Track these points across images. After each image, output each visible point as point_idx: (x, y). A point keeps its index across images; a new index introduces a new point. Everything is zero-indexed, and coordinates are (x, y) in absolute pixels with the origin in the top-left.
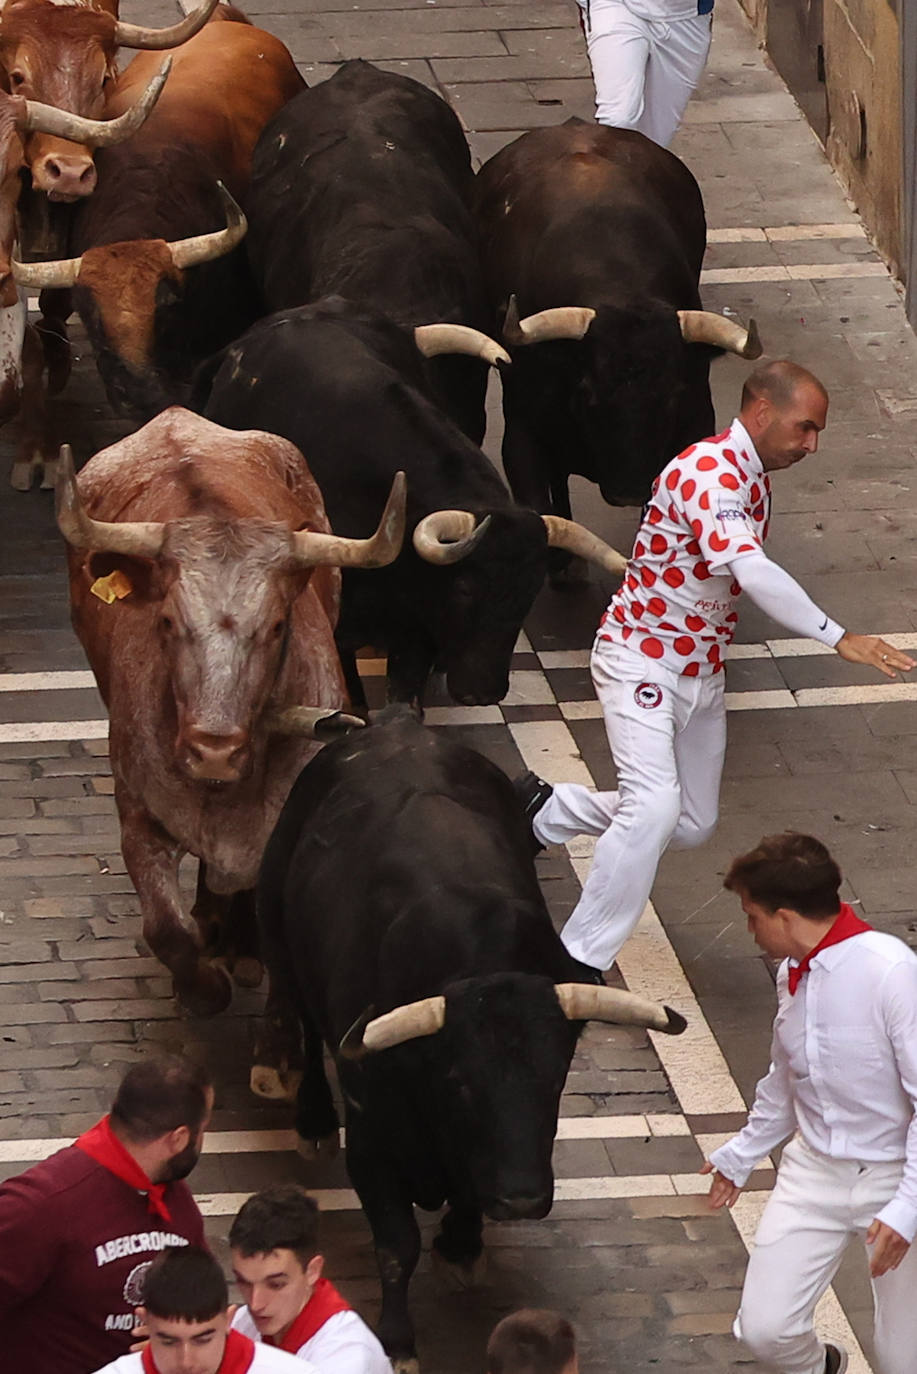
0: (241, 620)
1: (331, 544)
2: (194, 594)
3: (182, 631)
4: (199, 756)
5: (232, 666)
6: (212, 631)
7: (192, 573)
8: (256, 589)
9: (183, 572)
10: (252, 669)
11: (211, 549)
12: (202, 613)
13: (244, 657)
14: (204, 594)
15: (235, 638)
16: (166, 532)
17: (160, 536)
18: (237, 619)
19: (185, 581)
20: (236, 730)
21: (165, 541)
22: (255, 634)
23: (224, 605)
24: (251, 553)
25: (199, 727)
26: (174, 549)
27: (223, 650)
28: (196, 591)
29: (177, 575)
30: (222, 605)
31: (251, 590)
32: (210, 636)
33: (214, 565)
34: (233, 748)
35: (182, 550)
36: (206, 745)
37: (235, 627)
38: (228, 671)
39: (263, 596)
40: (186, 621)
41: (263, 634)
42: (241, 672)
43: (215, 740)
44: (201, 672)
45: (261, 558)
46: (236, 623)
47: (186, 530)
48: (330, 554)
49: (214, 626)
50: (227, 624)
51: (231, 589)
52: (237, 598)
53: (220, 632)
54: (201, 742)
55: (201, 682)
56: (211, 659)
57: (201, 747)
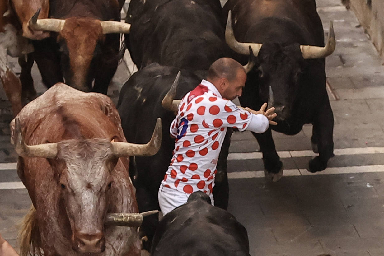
0: (94, 184)
1: (128, 147)
2: (74, 175)
3: (70, 190)
4: (83, 244)
5: (93, 204)
6: (83, 190)
7: (72, 165)
8: (100, 170)
9: (68, 164)
10: (100, 204)
11: (79, 154)
12: (78, 182)
13: (97, 199)
14: (78, 174)
15: (93, 191)
16: (58, 147)
17: (56, 150)
18: (93, 184)
19: (69, 169)
20: (98, 231)
21: (59, 152)
22: (101, 189)
23: (87, 178)
24: (96, 155)
25: (83, 231)
26: (63, 154)
27: (89, 198)
28: (74, 173)
29: (65, 166)
30: (86, 178)
31: (98, 171)
32: (82, 192)
33: (81, 161)
34: (97, 240)
35: (67, 155)
36: (87, 239)
37: (92, 187)
38: (92, 207)
39: (103, 173)
40: (71, 186)
41: (104, 189)
42: (97, 205)
43: (89, 236)
44: (80, 208)
45: (100, 156)
46: (93, 185)
47: (67, 146)
48: (128, 152)
49: (84, 188)
50: (89, 186)
51: (89, 171)
52: (93, 175)
53: (87, 190)
54: (84, 238)
55: (81, 212)
56: (85, 202)
57: (84, 240)
